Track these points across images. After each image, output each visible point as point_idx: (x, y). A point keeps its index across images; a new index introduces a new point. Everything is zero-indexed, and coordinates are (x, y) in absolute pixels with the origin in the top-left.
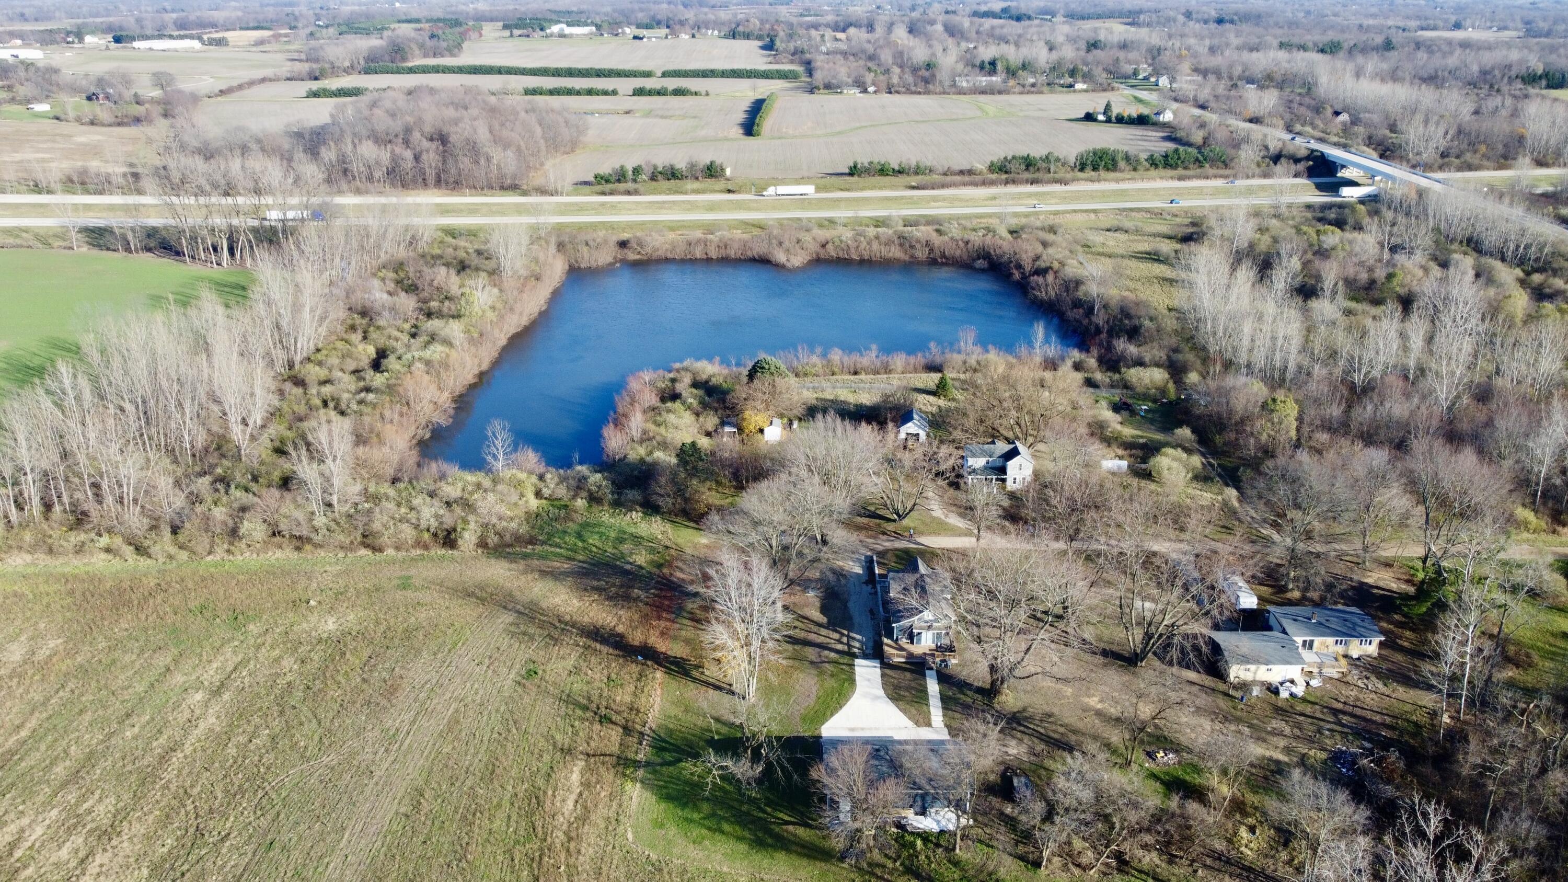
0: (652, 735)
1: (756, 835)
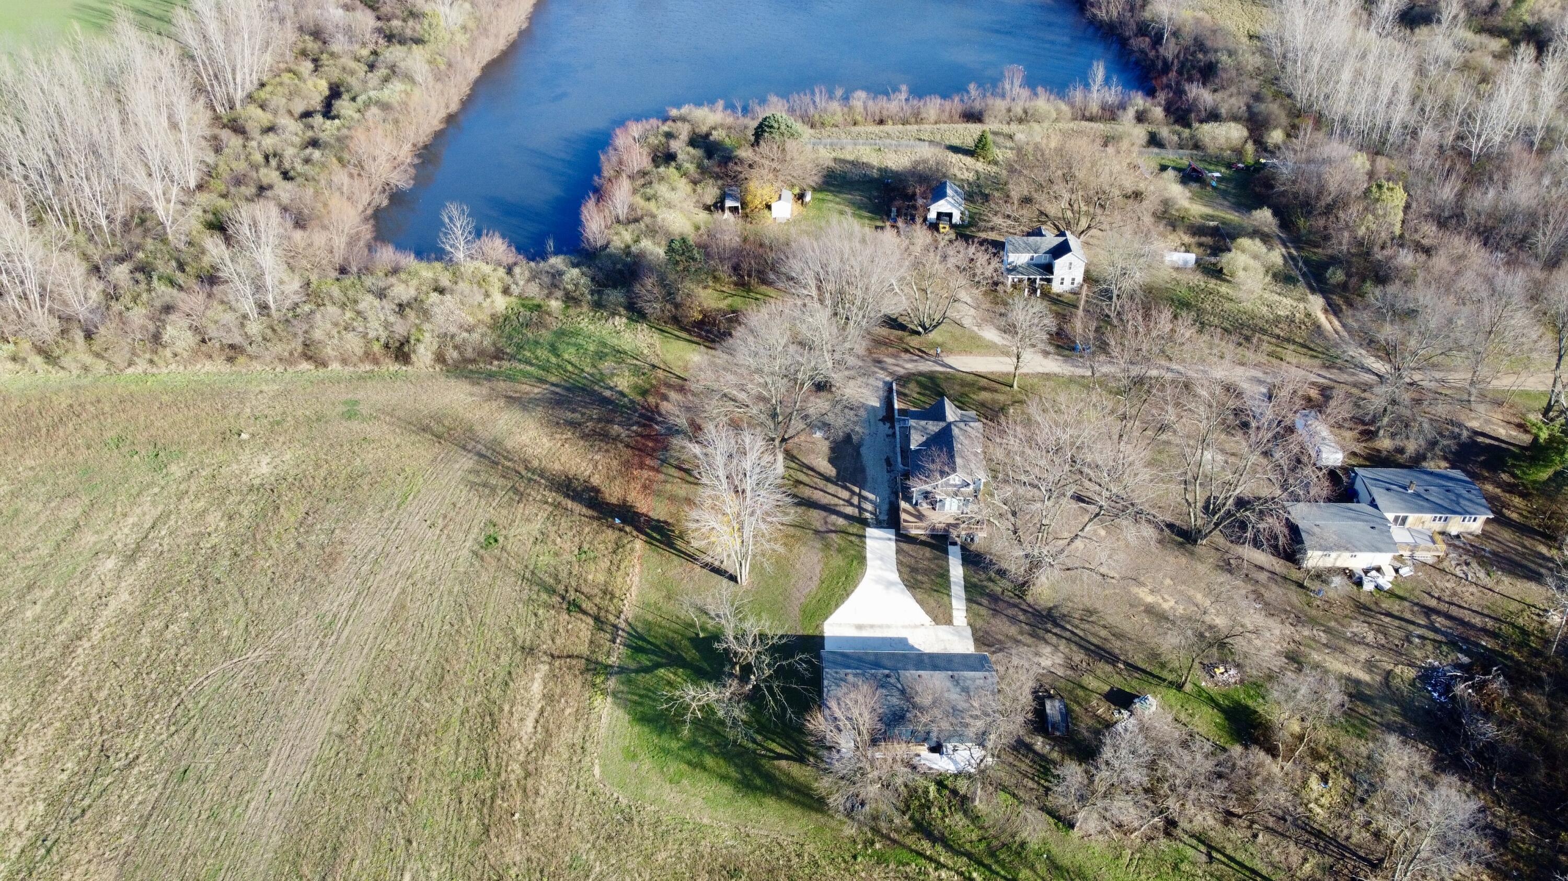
0: (628, 629)
1: (742, 773)
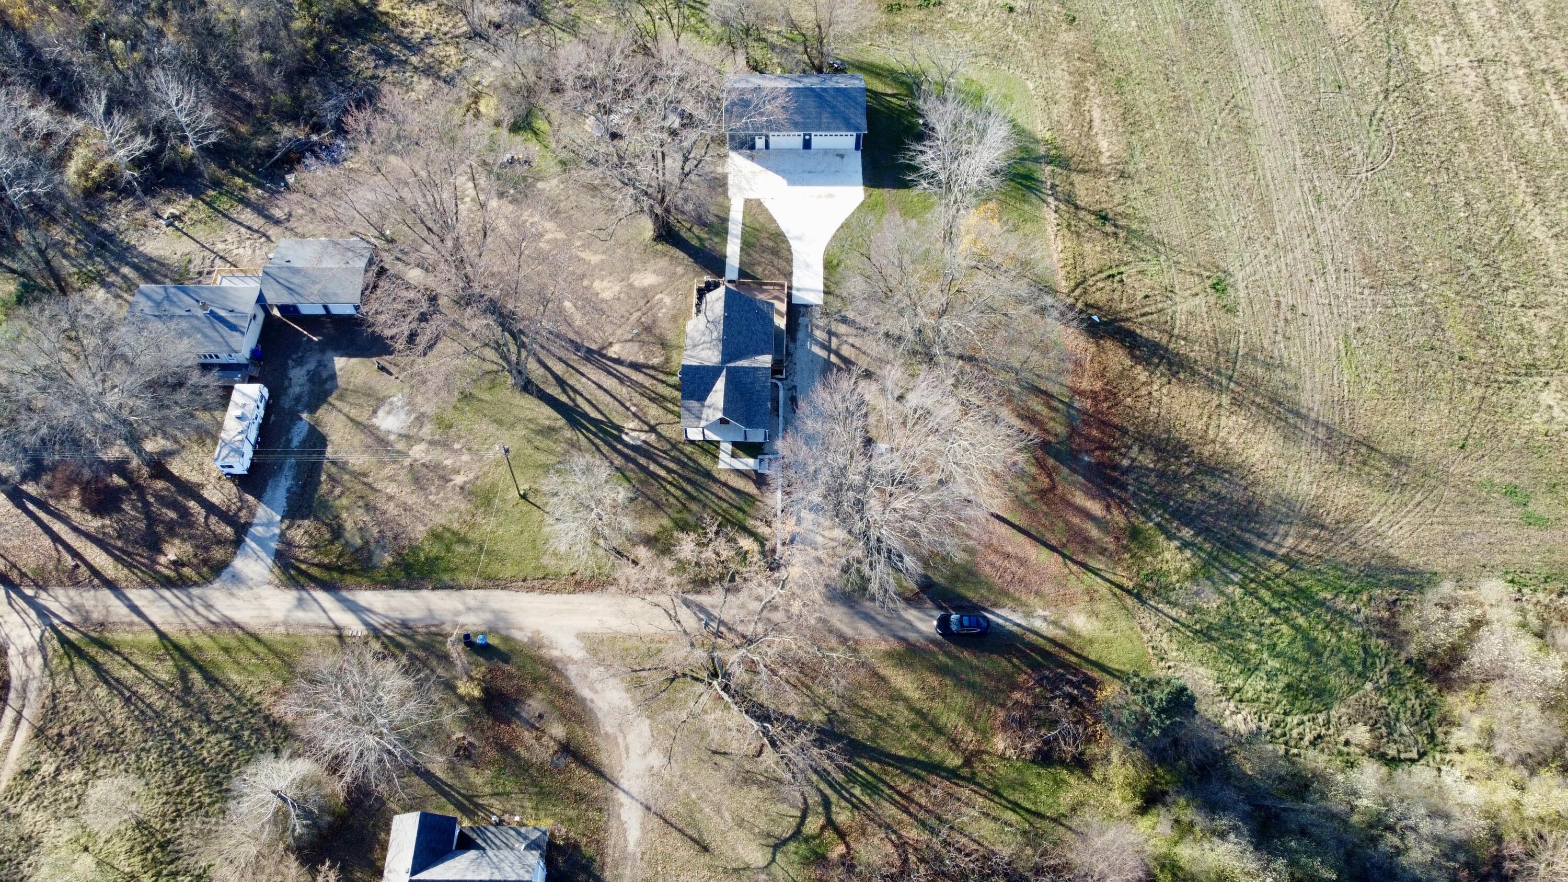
0: (1044, 197)
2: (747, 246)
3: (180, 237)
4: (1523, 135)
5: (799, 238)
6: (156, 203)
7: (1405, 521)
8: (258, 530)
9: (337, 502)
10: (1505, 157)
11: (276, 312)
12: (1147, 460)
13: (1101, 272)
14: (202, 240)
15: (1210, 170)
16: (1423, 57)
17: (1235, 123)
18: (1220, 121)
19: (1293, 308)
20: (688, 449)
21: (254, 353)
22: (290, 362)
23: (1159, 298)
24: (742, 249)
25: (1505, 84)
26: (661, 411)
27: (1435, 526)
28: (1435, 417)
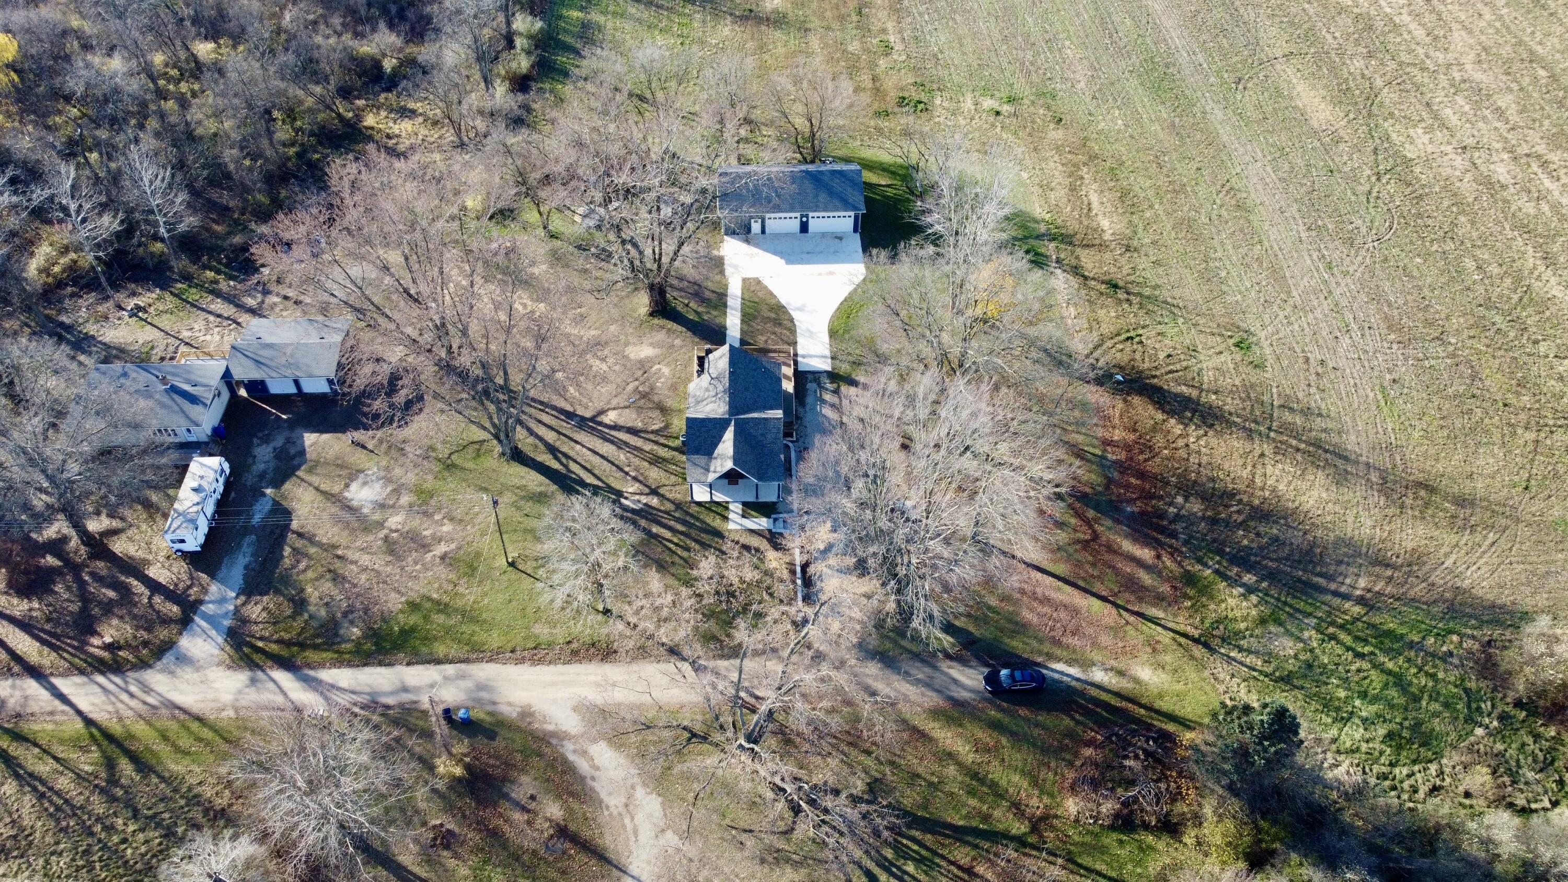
2: (747, 318)
3: (143, 327)
4: (1520, 209)
5: (800, 309)
6: (120, 297)
7: (1482, 561)
8: (209, 608)
9: (301, 577)
10: (1507, 227)
11: (243, 392)
12: (1196, 506)
13: (1118, 335)
14: (167, 328)
15: (1215, 243)
16: (1407, 146)
17: (1233, 202)
18: (1218, 201)
19: (1322, 362)
20: (694, 509)
21: (215, 430)
22: (255, 441)
23: (1182, 357)
24: (743, 321)
25: (1492, 167)
26: (662, 474)
27: (1515, 565)
28: (1491, 461)
